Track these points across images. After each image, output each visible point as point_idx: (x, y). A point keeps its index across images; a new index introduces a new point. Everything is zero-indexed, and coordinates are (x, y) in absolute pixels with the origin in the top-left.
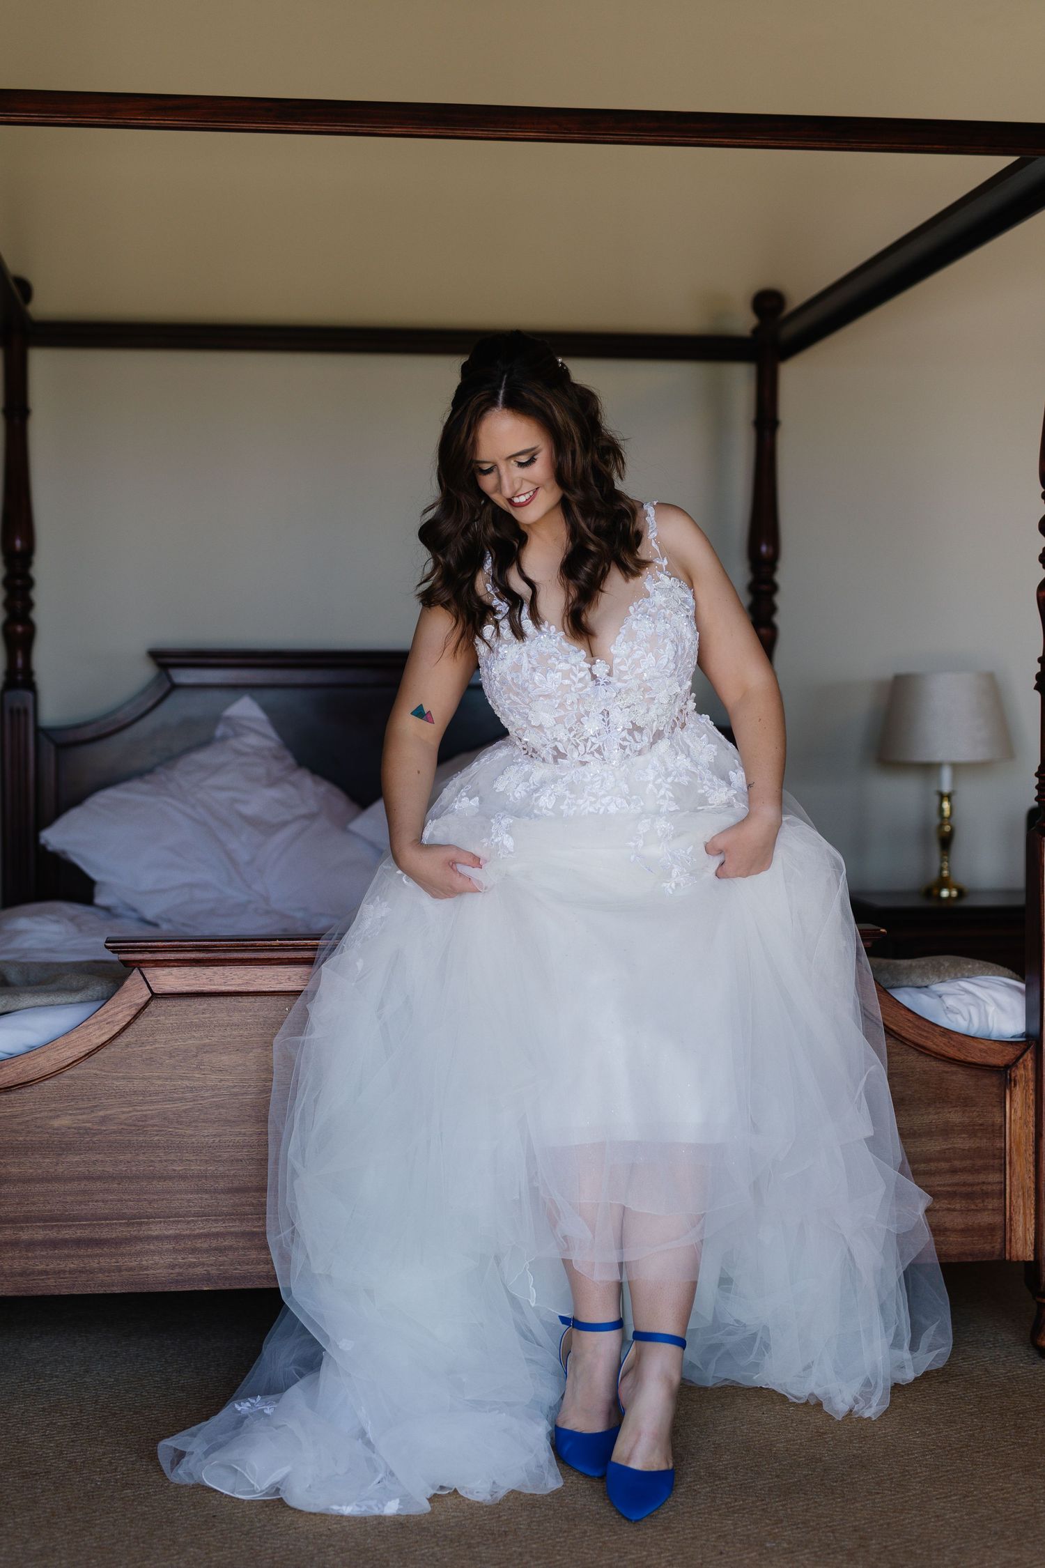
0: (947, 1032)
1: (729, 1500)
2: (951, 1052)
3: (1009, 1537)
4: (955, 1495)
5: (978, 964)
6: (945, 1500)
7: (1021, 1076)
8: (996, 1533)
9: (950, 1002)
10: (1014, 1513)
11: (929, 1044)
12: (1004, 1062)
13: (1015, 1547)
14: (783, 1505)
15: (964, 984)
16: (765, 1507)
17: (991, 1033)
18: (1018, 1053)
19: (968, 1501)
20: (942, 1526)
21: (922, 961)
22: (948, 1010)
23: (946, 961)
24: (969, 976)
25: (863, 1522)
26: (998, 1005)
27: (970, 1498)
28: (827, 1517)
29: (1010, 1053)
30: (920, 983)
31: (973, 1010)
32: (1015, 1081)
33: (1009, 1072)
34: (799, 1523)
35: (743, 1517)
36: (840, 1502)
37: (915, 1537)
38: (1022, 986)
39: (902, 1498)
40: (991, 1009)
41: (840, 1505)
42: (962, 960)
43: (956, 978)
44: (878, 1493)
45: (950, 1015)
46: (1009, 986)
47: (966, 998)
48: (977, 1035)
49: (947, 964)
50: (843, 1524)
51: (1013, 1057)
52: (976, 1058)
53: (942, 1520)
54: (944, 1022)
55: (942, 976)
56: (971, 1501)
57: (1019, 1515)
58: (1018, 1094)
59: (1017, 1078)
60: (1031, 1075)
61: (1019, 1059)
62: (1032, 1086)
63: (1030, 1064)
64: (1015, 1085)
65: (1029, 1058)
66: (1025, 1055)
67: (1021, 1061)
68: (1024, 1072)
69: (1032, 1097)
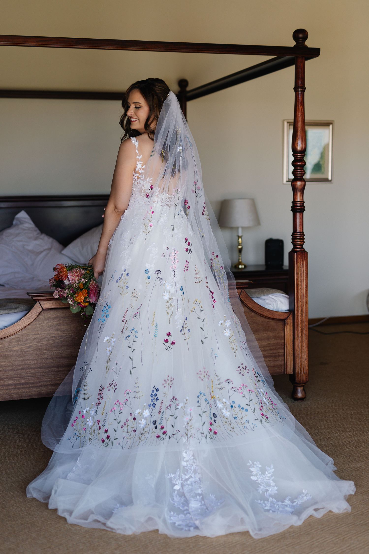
0: (269, 310)
2: (270, 316)
5: (274, 290)
7: (289, 322)
9: (267, 301)
11: (264, 314)
12: (284, 318)
15: (271, 296)
17: (279, 310)
18: (288, 315)
21: (258, 290)
22: (268, 304)
23: (265, 289)
24: (272, 293)
26: (281, 302)
29: (286, 315)
30: (258, 296)
31: (274, 304)
32: (287, 323)
33: (285, 321)
38: (288, 296)
40: (279, 303)
42: (269, 289)
43: (268, 294)
45: (268, 305)
46: (283, 296)
47: (272, 300)
48: (276, 311)
49: (265, 290)
51: (287, 316)
52: (277, 317)
54: (267, 307)
55: (264, 294)
58: (288, 327)
59: (288, 322)
60: (292, 321)
61: (288, 317)
62: (292, 324)
63: (291, 318)
64: (287, 324)
65: (291, 316)
66: (290, 316)
67: (289, 317)
68: (290, 321)
69: (292, 328)
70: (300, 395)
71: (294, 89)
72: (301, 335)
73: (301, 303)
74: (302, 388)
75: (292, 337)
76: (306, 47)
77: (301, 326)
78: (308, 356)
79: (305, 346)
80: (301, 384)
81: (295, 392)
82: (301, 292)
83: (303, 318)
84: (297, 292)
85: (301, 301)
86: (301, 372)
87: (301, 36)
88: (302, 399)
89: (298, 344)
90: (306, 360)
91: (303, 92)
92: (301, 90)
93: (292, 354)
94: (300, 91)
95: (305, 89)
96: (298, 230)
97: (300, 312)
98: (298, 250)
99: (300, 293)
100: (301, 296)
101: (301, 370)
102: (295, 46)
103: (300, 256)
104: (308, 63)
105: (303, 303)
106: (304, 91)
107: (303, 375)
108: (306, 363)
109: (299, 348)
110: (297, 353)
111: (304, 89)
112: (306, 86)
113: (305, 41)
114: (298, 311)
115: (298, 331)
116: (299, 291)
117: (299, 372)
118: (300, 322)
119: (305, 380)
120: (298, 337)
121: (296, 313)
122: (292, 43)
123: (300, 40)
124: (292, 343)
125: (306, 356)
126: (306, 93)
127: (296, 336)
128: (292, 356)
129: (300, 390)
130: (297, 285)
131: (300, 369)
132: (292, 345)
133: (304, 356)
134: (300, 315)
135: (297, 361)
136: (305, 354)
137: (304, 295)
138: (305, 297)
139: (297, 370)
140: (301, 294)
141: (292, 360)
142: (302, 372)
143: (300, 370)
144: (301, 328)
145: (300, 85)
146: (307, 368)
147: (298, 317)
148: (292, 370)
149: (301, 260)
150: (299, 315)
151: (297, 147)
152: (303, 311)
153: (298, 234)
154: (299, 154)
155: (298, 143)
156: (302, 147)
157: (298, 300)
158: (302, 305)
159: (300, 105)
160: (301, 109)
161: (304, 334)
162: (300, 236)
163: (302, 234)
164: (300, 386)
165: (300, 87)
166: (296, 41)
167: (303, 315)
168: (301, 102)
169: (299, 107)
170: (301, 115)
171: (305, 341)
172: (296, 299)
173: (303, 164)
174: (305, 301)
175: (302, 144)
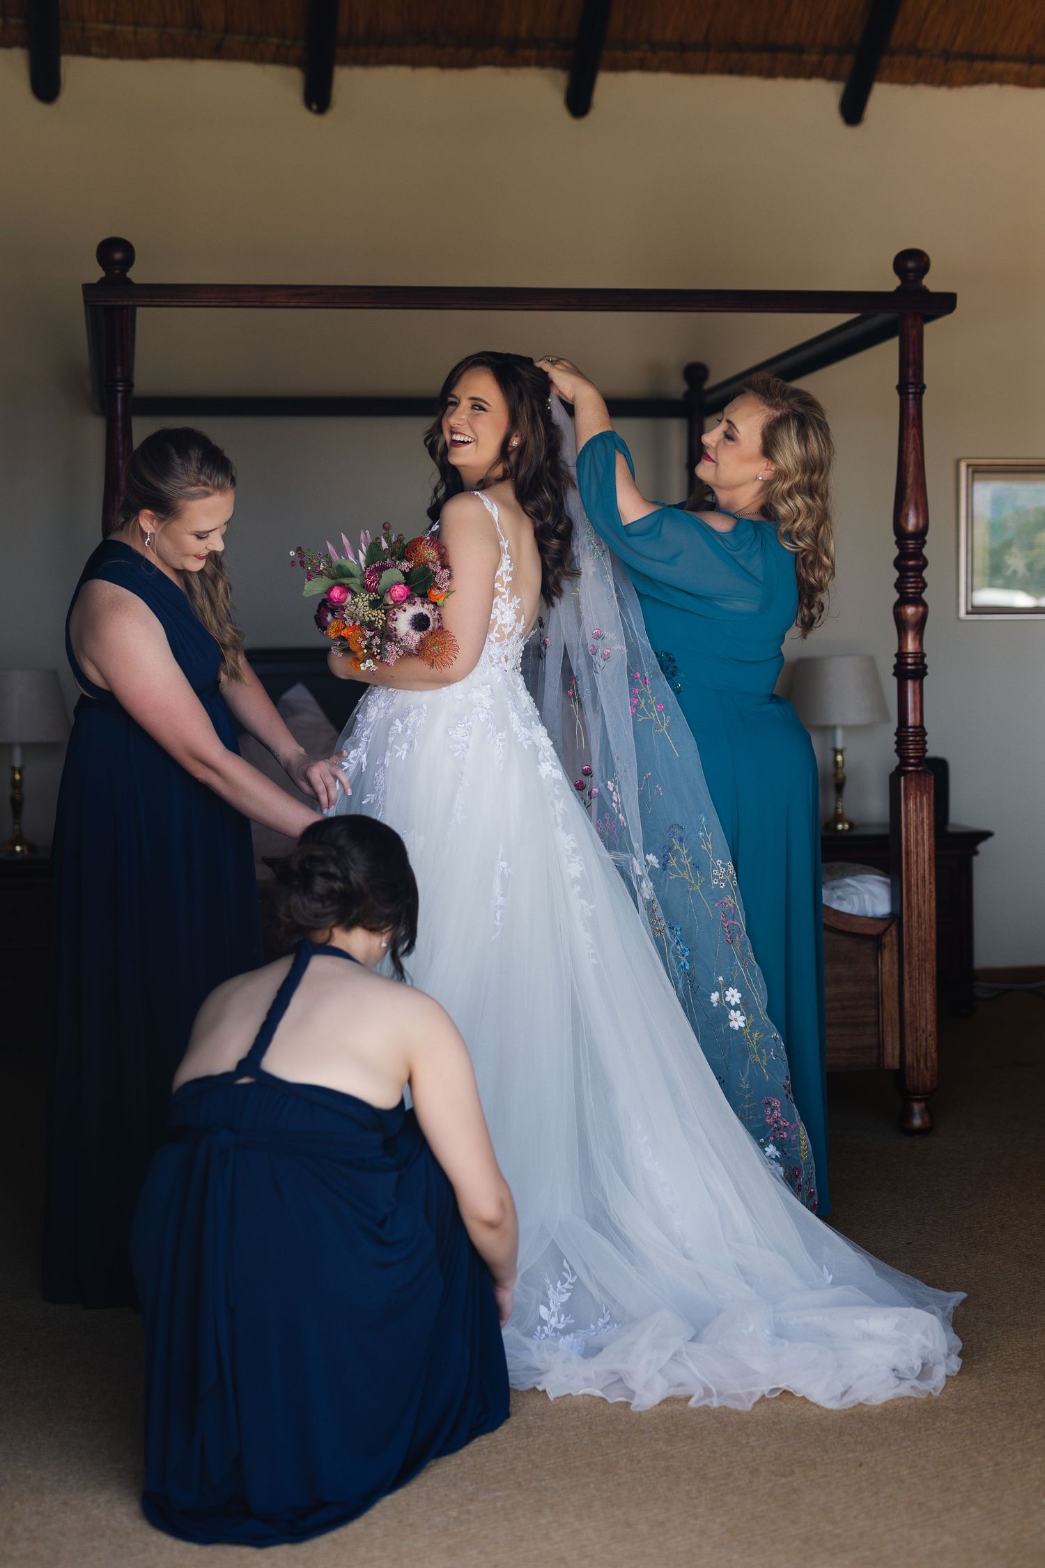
2: (841, 926)
7: (889, 941)
9: (839, 892)
12: (878, 932)
15: (848, 880)
17: (867, 914)
18: (886, 926)
26: (872, 894)
29: (880, 927)
31: (855, 898)
33: (880, 939)
38: (888, 881)
40: (867, 897)
46: (878, 881)
47: (850, 889)
48: (858, 914)
51: (883, 928)
52: (857, 929)
58: (887, 954)
59: (886, 945)
60: (895, 941)
61: (886, 930)
62: (896, 948)
63: (894, 933)
64: (884, 948)
65: (893, 928)
66: (891, 928)
67: (888, 931)
68: (890, 939)
69: (896, 956)
70: (917, 1122)
71: (898, 387)
72: (917, 975)
73: (918, 897)
74: (922, 1105)
75: (896, 978)
76: (925, 291)
77: (917, 952)
78: (937, 1027)
79: (929, 1002)
80: (918, 1095)
81: (905, 1114)
82: (918, 871)
83: (922, 934)
84: (907, 869)
85: (917, 893)
86: (918, 1065)
87: (911, 265)
88: (923, 1132)
89: (912, 997)
90: (930, 1036)
91: (918, 396)
92: (915, 390)
93: (897, 1021)
94: (912, 393)
95: (924, 387)
96: (911, 721)
97: (915, 918)
98: (910, 768)
99: (914, 872)
100: (918, 880)
101: (918, 1060)
102: (898, 289)
103: (913, 784)
104: (929, 328)
105: (924, 896)
106: (922, 393)
107: (925, 1072)
108: (932, 1043)
109: (913, 1006)
110: (908, 1019)
111: (921, 388)
112: (927, 380)
113: (922, 277)
114: (910, 917)
115: (910, 963)
116: (913, 866)
117: (913, 1063)
118: (915, 942)
119: (929, 1083)
120: (910, 978)
121: (905, 920)
122: (891, 283)
123: (911, 274)
124: (896, 993)
125: (932, 1027)
126: (925, 397)
127: (906, 977)
128: (898, 1026)
129: (917, 1107)
130: (907, 854)
131: (915, 1057)
132: (896, 999)
133: (926, 1025)
134: (915, 925)
135: (909, 1038)
136: (929, 1020)
137: (924, 877)
138: (927, 883)
139: (909, 1059)
140: (917, 875)
141: (898, 1035)
142: (922, 1065)
143: (915, 1060)
144: (917, 958)
145: (911, 380)
146: (934, 1056)
147: (909, 931)
148: (897, 1060)
149: (916, 794)
150: (912, 926)
151: (903, 524)
152: (923, 916)
153: (911, 730)
154: (910, 542)
155: (907, 515)
156: (917, 525)
157: (909, 890)
158: (921, 902)
159: (910, 426)
160: (914, 435)
161: (925, 972)
162: (915, 734)
163: (917, 730)
164: (918, 1101)
165: (912, 384)
166: (900, 278)
167: (923, 926)
168: (914, 418)
169: (910, 430)
170: (914, 449)
171: (929, 989)
172: (904, 886)
173: (921, 563)
174: (927, 892)
175: (917, 517)
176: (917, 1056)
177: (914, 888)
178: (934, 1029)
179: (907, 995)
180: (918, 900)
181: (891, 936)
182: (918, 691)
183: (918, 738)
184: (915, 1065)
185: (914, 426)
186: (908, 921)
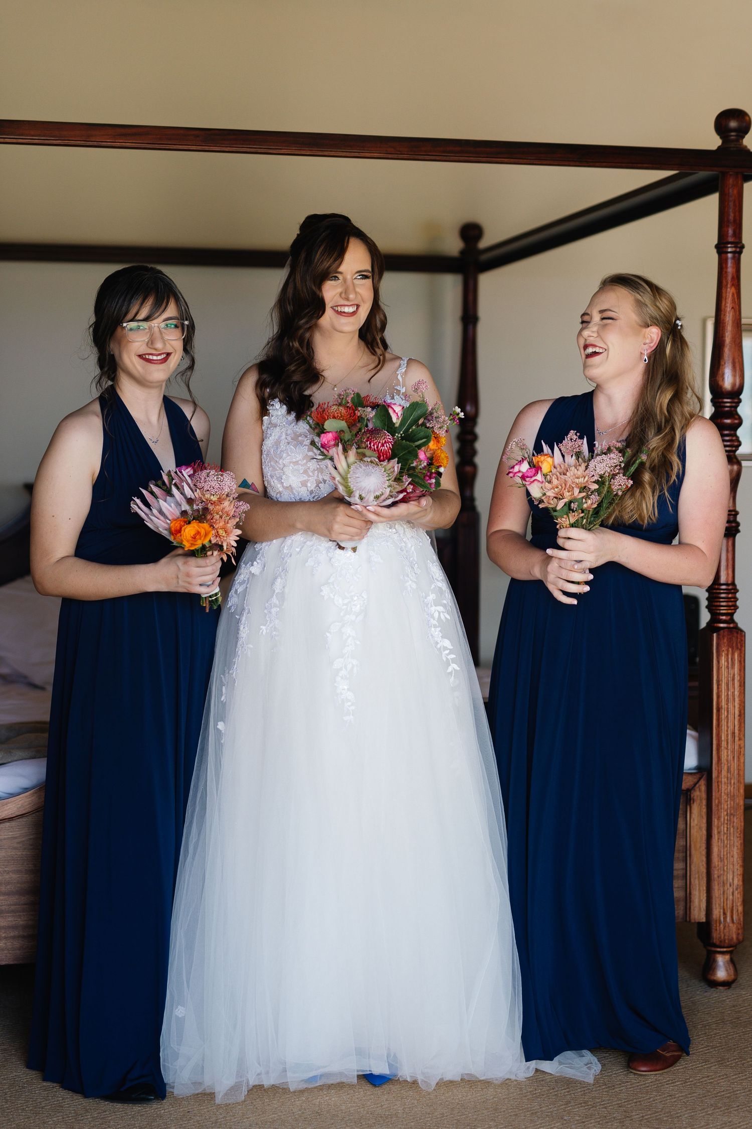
1: (531, 1090)
3: (721, 1107)
4: (678, 1081)
6: (672, 1085)
7: (697, 796)
8: (712, 1105)
10: (720, 1092)
13: (727, 1114)
14: (568, 1092)
16: (557, 1093)
18: (696, 780)
19: (688, 1085)
20: (675, 1102)
25: (623, 1101)
27: (689, 1083)
28: (599, 1099)
32: (693, 800)
33: (689, 793)
34: (581, 1104)
35: (544, 1100)
36: (604, 1089)
37: (660, 1110)
39: (644, 1084)
41: (605, 1090)
44: (627, 1082)
50: (611, 1103)
51: (692, 783)
53: (675, 1098)
56: (690, 1085)
57: (723, 1093)
58: (695, 808)
59: (695, 798)
60: (704, 795)
61: (695, 784)
62: (704, 802)
63: (703, 788)
64: (693, 803)
65: (702, 784)
66: (700, 783)
67: (697, 785)
68: (699, 794)
69: (704, 810)
70: (721, 974)
71: (717, 247)
72: (726, 829)
73: (728, 753)
74: (727, 957)
75: (705, 832)
76: (745, 150)
77: (726, 807)
78: (744, 881)
79: (736, 856)
80: (724, 947)
81: (709, 966)
82: (728, 727)
83: (731, 789)
84: (718, 725)
85: (727, 749)
86: (725, 918)
87: (733, 124)
88: (727, 984)
89: (719, 851)
90: (737, 889)
91: (737, 255)
92: (734, 249)
93: (704, 875)
94: (730, 252)
95: (743, 247)
96: (724, 579)
97: (724, 773)
98: (721, 627)
99: (724, 728)
100: (727, 735)
101: (725, 914)
102: (719, 147)
103: (724, 642)
105: (733, 752)
106: (740, 253)
107: (731, 925)
108: (738, 896)
109: (721, 860)
110: (715, 873)
111: (740, 248)
112: (744, 242)
113: (743, 137)
114: (719, 772)
115: (719, 818)
116: (724, 723)
117: (720, 917)
118: (724, 797)
119: (735, 937)
120: (719, 833)
121: (714, 775)
122: (713, 142)
123: (733, 134)
124: (704, 846)
125: (738, 881)
126: (743, 257)
127: (715, 831)
128: (705, 879)
129: (721, 960)
130: (718, 710)
131: (722, 911)
132: (704, 852)
133: (733, 879)
134: (724, 780)
135: (716, 892)
136: (735, 874)
137: (734, 733)
138: (737, 739)
139: (717, 912)
140: (727, 731)
141: (705, 888)
142: (728, 919)
143: (722, 913)
144: (725, 813)
145: (730, 239)
146: (740, 909)
147: (718, 786)
148: (703, 914)
149: (727, 653)
150: (721, 782)
151: (720, 383)
152: (732, 772)
153: (724, 587)
154: (726, 400)
155: (723, 374)
156: (734, 385)
157: (719, 746)
158: (730, 757)
159: (729, 286)
160: (733, 294)
161: (733, 826)
162: (728, 591)
163: (730, 587)
164: (723, 953)
165: (731, 243)
166: (721, 138)
167: (733, 782)
168: (733, 278)
169: (729, 289)
170: (733, 308)
171: (736, 844)
172: (715, 742)
173: (736, 421)
174: (736, 747)
175: (734, 376)
176: (724, 909)
177: (724, 744)
178: (741, 883)
179: (715, 850)
180: (728, 756)
181: (700, 791)
182: (730, 549)
183: (730, 596)
184: (722, 919)
185: (733, 285)
186: (718, 776)
